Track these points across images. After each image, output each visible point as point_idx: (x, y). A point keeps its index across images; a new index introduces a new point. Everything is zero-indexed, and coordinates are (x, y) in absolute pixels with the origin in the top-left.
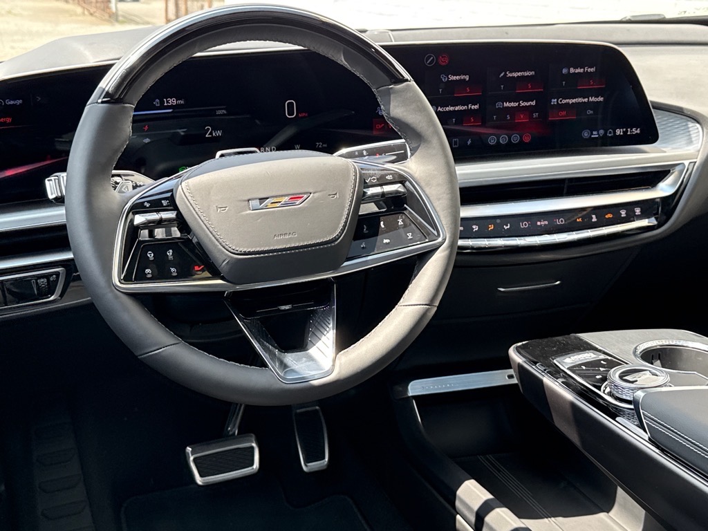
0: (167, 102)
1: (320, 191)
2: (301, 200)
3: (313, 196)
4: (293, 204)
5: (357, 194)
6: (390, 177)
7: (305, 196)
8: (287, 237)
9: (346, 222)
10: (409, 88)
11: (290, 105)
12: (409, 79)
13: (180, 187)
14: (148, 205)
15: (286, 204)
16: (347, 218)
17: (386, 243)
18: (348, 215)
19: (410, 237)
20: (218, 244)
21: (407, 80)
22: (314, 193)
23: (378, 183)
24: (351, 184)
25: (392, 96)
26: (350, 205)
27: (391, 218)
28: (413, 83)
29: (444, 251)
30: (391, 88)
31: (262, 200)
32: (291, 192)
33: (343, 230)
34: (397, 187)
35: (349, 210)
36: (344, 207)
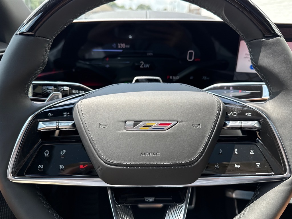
0: (120, 46)
1: (185, 121)
2: (168, 127)
3: (179, 124)
4: (162, 129)
5: (218, 126)
6: (248, 114)
7: (173, 124)
8: (151, 156)
9: (204, 149)
10: (279, 43)
11: (191, 53)
12: (280, 35)
13: (77, 104)
14: (50, 115)
15: (155, 129)
16: (206, 146)
17: (237, 168)
18: (207, 143)
19: (258, 167)
20: (95, 153)
21: (278, 36)
22: (180, 122)
23: (237, 117)
24: (214, 117)
25: (262, 48)
26: (210, 136)
27: (244, 147)
28: (283, 39)
29: (287, 185)
30: (263, 41)
31: (136, 123)
32: (162, 119)
33: (200, 156)
34: (254, 124)
35: (209, 139)
36: (204, 136)
